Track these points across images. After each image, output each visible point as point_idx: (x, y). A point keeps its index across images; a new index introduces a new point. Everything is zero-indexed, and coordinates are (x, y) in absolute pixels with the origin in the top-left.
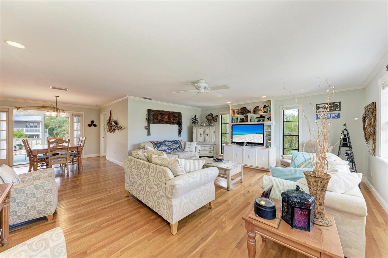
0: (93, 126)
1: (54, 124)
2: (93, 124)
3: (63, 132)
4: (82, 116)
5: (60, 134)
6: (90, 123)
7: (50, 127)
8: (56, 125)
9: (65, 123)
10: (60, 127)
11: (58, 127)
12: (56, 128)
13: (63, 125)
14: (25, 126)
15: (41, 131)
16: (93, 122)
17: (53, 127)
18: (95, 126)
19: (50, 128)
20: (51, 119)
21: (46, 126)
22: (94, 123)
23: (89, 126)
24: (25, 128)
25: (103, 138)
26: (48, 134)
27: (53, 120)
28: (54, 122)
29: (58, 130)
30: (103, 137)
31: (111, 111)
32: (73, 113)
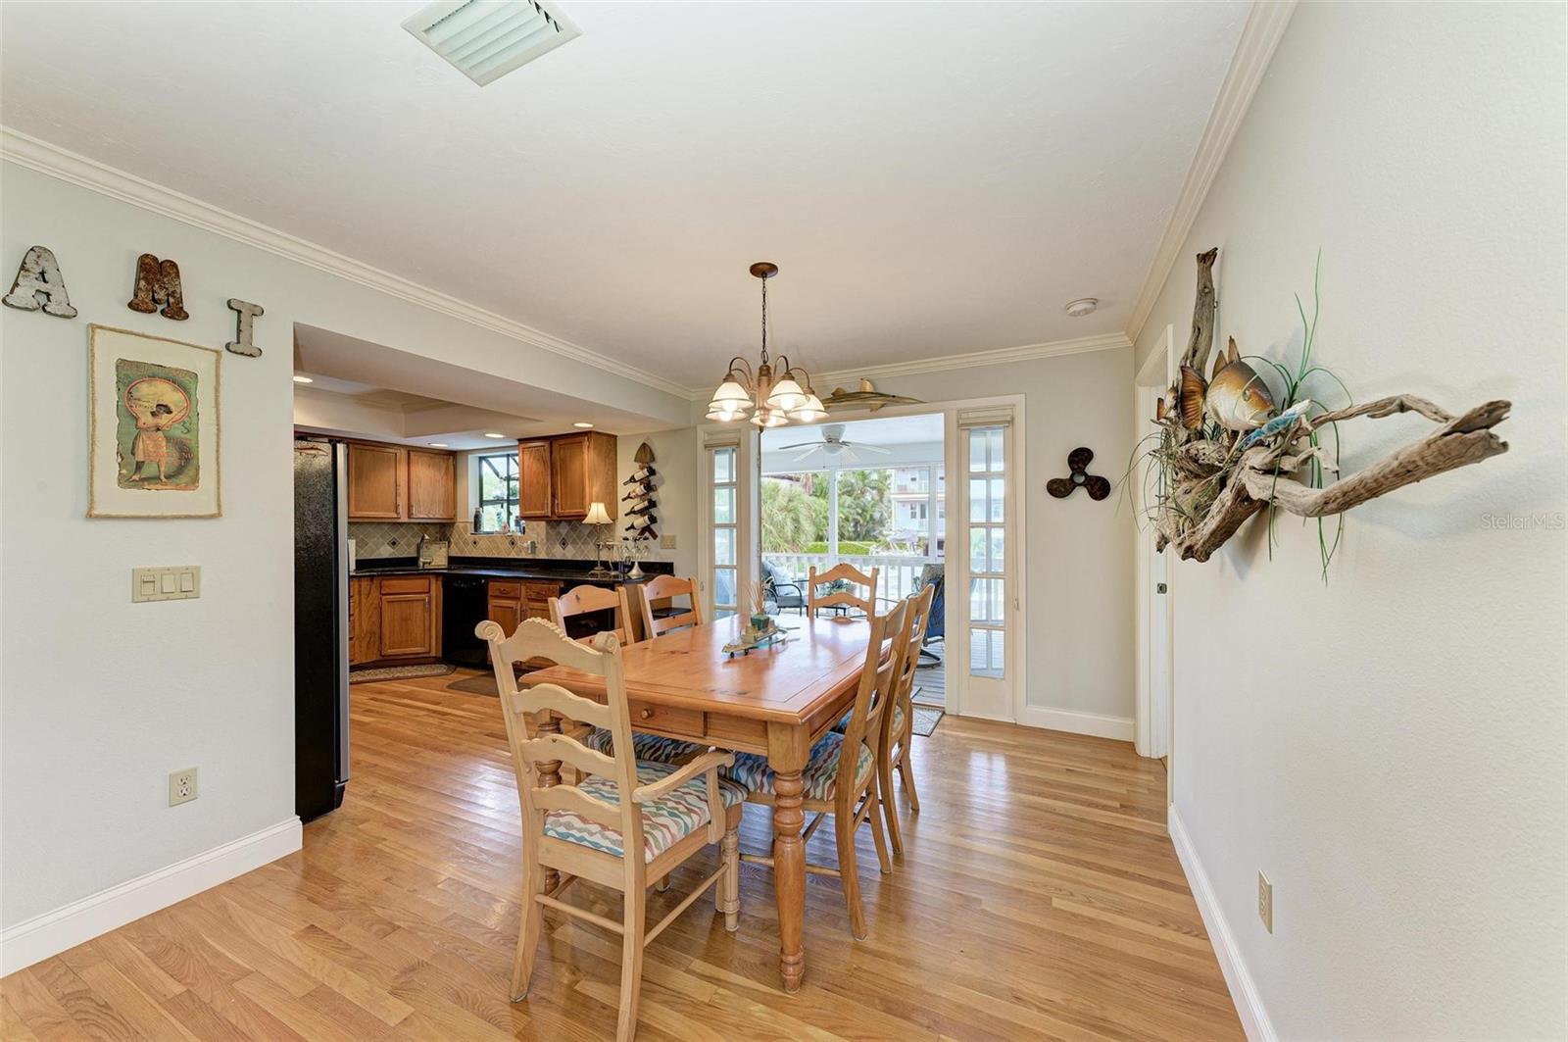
0: (1081, 495)
2: (1080, 479)
4: (1012, 422)
6: (1064, 472)
16: (1080, 458)
18: (1100, 489)
22: (1093, 469)
23: (1059, 489)
25: (1161, 595)
30: (1160, 589)
31: (1207, 259)
32: (959, 412)
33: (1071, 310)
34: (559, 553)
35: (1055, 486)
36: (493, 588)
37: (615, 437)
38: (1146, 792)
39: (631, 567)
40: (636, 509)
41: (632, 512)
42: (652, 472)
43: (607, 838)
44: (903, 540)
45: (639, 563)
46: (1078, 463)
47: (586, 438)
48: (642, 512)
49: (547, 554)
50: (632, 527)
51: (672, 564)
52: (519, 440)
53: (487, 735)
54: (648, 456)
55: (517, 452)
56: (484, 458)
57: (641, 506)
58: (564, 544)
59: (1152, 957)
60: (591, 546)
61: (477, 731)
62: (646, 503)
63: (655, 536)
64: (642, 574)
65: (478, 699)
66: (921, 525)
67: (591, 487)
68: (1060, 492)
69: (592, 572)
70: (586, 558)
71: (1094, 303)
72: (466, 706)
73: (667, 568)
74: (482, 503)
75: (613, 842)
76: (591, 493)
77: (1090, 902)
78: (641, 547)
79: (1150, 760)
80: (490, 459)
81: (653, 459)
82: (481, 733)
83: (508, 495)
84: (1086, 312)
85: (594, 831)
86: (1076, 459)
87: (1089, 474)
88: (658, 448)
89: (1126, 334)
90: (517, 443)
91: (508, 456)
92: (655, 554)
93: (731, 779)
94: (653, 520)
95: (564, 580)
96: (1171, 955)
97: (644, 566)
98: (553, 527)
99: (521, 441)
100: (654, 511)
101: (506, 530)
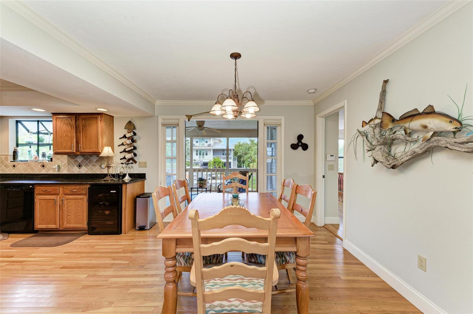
0: (300, 149)
1: (242, 151)
2: (300, 144)
3: (248, 160)
4: (280, 125)
5: (245, 162)
7: (238, 154)
8: (243, 152)
9: (249, 149)
10: (246, 154)
11: (244, 155)
12: (243, 156)
13: (248, 152)
14: (222, 154)
15: (232, 159)
17: (241, 154)
18: (305, 147)
19: (238, 156)
20: (239, 146)
21: (235, 154)
23: (294, 147)
24: (222, 156)
25: (324, 179)
26: (237, 161)
27: (240, 147)
28: (241, 149)
29: (244, 157)
30: (324, 177)
31: (386, 82)
32: (264, 120)
33: (309, 92)
34: (76, 170)
35: (293, 146)
36: (37, 190)
37: (113, 117)
38: (329, 237)
39: (124, 175)
40: (127, 150)
41: (125, 151)
42: (135, 134)
43: (246, 306)
44: (198, 163)
45: (128, 174)
46: (300, 139)
47: (100, 116)
48: (129, 152)
49: (68, 171)
50: (124, 158)
51: (145, 174)
52: (52, 113)
53: (61, 268)
54: (132, 127)
55: (52, 119)
56: (19, 121)
57: (130, 149)
58: (80, 166)
59: (374, 287)
60: (98, 167)
61: (54, 267)
62: (132, 148)
63: (136, 162)
64: (131, 179)
65: (39, 249)
66: (200, 157)
67: (102, 139)
68: (295, 148)
69: (105, 179)
70: (94, 173)
71: (316, 90)
72: (33, 255)
73: (142, 176)
74: (17, 145)
75: (250, 307)
76: (102, 142)
77: (349, 275)
78: (130, 167)
79: (320, 227)
80: (23, 122)
81: (135, 128)
82: (56, 268)
83: (38, 141)
84: (314, 92)
85: (237, 305)
86: (299, 138)
87: (303, 143)
88: (136, 123)
89: (313, 101)
90: (52, 115)
91: (38, 121)
92: (136, 169)
93: (258, 263)
94: (135, 155)
95: (90, 184)
96: (377, 284)
97: (130, 175)
98: (73, 158)
99: (54, 114)
100: (135, 151)
101: (37, 160)
